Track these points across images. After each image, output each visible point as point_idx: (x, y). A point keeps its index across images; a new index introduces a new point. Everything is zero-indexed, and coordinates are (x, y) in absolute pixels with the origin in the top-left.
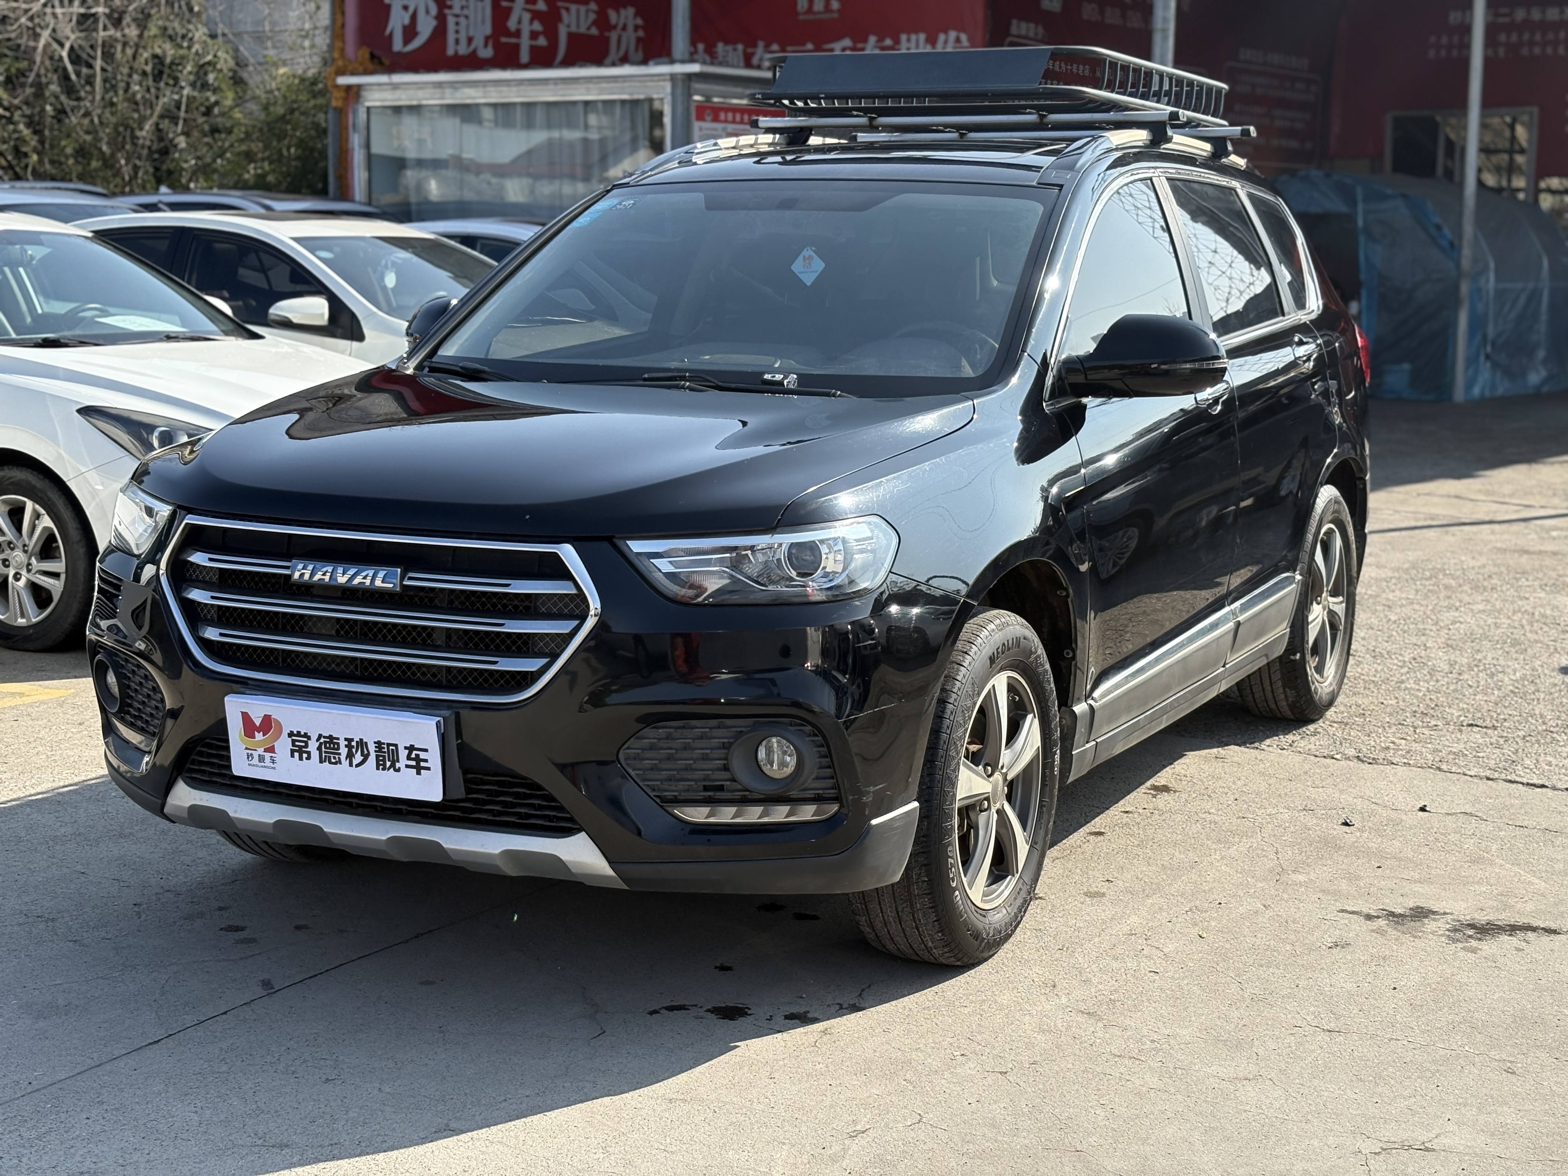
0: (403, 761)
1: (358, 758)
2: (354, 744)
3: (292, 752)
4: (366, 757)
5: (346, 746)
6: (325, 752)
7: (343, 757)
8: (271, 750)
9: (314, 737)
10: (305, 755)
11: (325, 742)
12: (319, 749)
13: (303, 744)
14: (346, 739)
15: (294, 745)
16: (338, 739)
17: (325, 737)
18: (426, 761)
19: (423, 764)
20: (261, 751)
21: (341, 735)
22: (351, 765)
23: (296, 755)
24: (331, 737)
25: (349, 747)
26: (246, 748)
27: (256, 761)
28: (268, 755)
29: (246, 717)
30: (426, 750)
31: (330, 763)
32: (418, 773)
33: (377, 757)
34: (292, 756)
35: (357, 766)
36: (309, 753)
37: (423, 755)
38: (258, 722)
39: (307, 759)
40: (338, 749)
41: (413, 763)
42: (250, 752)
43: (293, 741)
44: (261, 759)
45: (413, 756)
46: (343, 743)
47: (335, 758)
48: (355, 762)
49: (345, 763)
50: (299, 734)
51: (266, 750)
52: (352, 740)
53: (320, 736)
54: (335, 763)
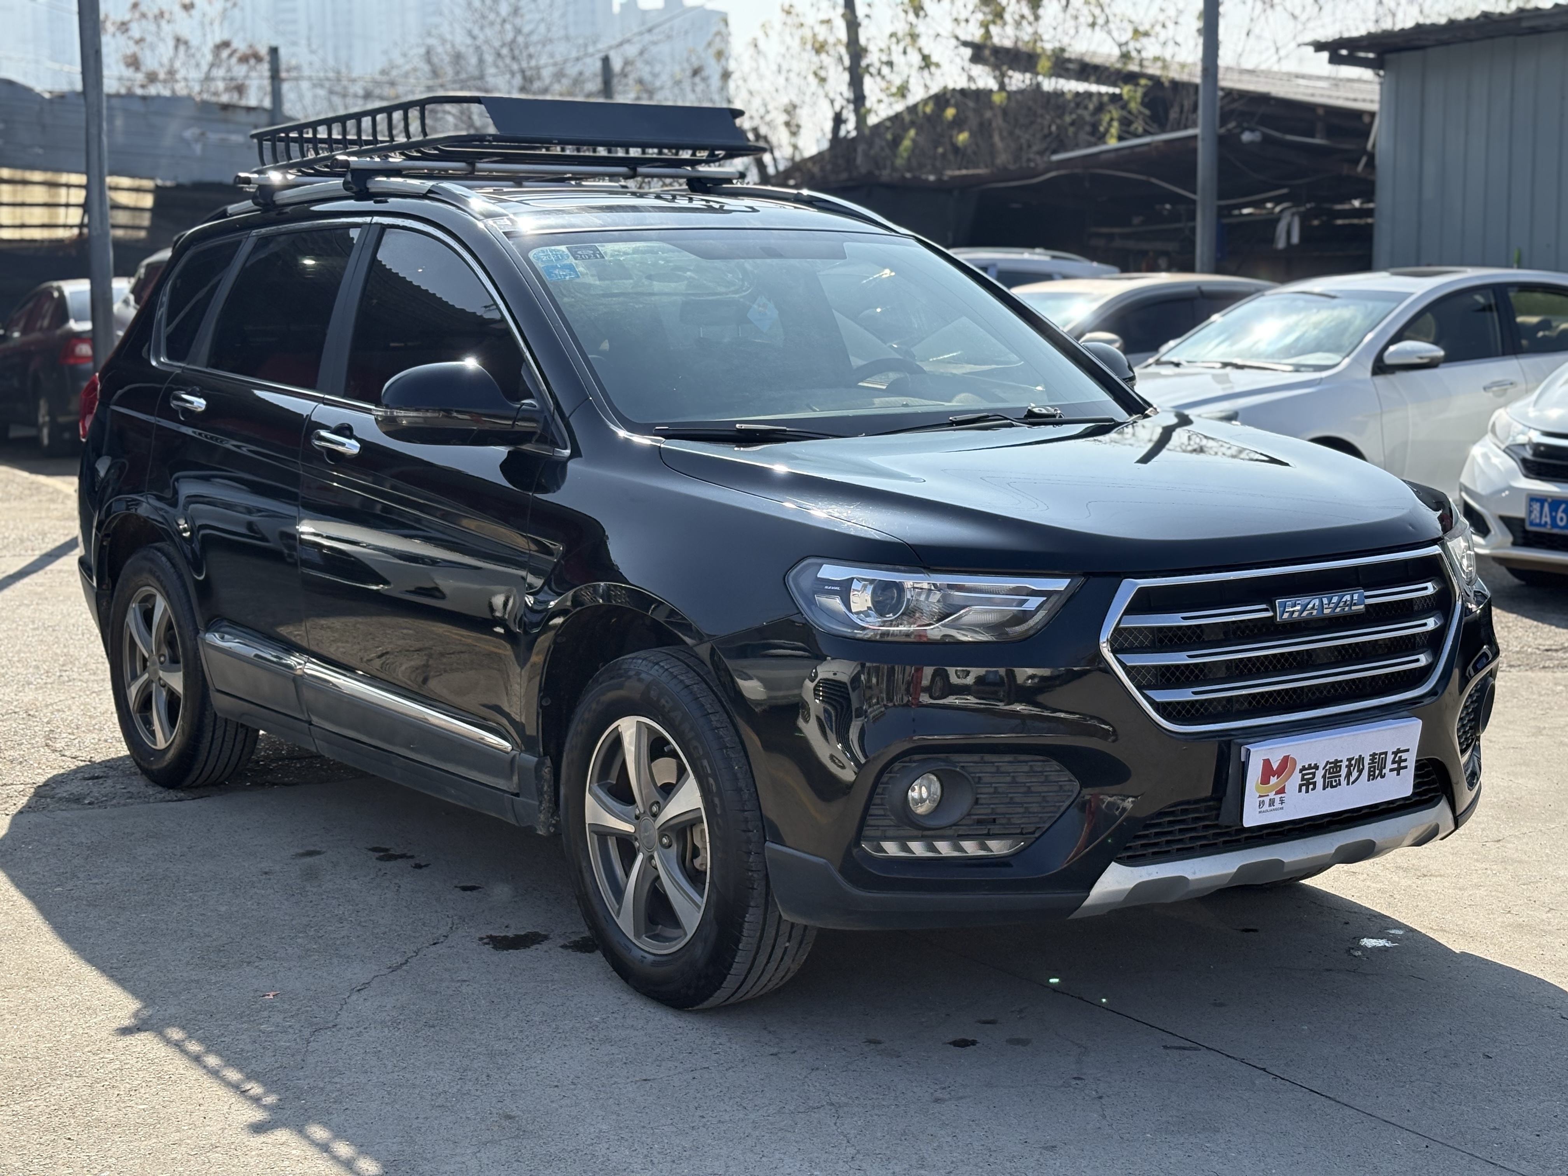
0: (1389, 765)
1: (1355, 774)
2: (1353, 762)
3: (1301, 786)
4: (1360, 772)
5: (1347, 766)
6: (1329, 778)
7: (1342, 779)
8: (1282, 791)
9: (1321, 766)
10: (1311, 787)
11: (1330, 768)
12: (1324, 777)
13: (1311, 776)
14: (1348, 760)
15: (1303, 779)
16: (1341, 761)
17: (1331, 763)
18: (1405, 760)
19: (1403, 764)
20: (1272, 795)
21: (1344, 758)
22: (1348, 784)
23: (1304, 788)
24: (1337, 761)
25: (1349, 767)
26: (1260, 796)
27: (1266, 807)
28: (1277, 797)
29: (1267, 763)
30: (1407, 750)
31: (1332, 787)
32: (1398, 774)
33: (1370, 768)
34: (1300, 791)
35: (1353, 783)
36: (1314, 784)
37: (1404, 756)
38: (1275, 766)
39: (1313, 789)
40: (1340, 771)
41: (1396, 766)
42: (1261, 799)
43: (1303, 775)
44: (1272, 803)
45: (1397, 759)
46: (1345, 763)
47: (1336, 781)
48: (1352, 779)
49: (1344, 782)
50: (1310, 767)
51: (1277, 793)
52: (1353, 759)
53: (1328, 763)
54: (1336, 786)
